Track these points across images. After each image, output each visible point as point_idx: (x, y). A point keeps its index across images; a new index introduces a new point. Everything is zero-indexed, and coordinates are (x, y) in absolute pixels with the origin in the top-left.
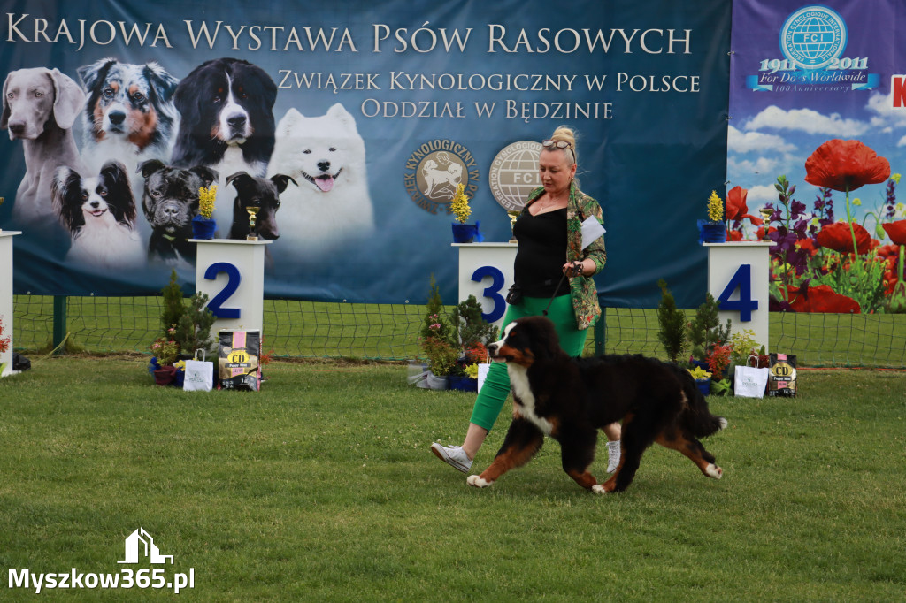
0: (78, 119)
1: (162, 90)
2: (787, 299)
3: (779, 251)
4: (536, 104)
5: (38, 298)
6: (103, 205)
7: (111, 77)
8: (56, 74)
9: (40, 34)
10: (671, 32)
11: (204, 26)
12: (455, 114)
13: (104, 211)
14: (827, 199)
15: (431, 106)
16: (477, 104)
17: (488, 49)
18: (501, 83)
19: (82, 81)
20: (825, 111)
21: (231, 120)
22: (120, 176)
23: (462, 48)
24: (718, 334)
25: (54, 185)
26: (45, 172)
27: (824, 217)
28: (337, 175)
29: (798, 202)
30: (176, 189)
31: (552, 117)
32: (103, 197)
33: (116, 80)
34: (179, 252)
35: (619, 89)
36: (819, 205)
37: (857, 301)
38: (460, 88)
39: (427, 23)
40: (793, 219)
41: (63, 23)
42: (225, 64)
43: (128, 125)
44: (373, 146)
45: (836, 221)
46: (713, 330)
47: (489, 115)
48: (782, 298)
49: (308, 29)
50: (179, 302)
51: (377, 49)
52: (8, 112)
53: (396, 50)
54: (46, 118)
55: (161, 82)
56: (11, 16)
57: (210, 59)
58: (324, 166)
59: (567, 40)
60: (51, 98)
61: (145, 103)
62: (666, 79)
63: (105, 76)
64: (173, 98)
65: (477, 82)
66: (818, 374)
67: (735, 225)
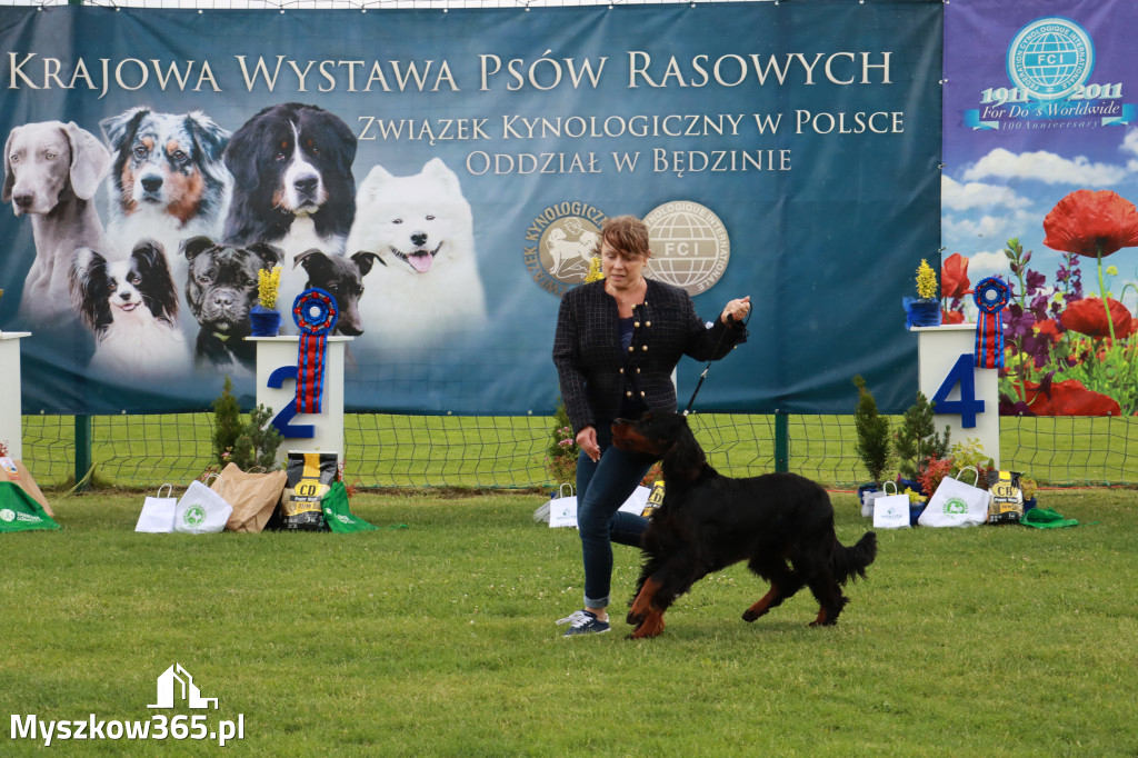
0: (103, 185)
1: (209, 146)
2: (1024, 399)
3: (1012, 337)
4: (691, 153)
5: (55, 418)
6: (136, 296)
7: (144, 132)
8: (73, 129)
9: (51, 79)
10: (865, 55)
11: (261, 62)
12: (587, 168)
13: (137, 305)
14: (1074, 268)
15: (557, 158)
16: (615, 154)
17: (629, 83)
18: (645, 128)
19: (106, 137)
20: (1068, 154)
21: (298, 183)
22: (157, 259)
23: (595, 83)
24: (934, 444)
25: (73, 272)
26: (60, 256)
27: (1070, 292)
28: (437, 250)
29: (1036, 273)
30: (229, 274)
31: (714, 169)
32: (135, 286)
33: (150, 135)
34: (235, 354)
35: (799, 131)
36: (1062, 275)
37: (1116, 399)
38: (593, 134)
39: (549, 51)
40: (1030, 294)
41: (81, 63)
42: (290, 111)
43: (166, 192)
44: (482, 211)
45: (1086, 296)
46: (926, 440)
47: (632, 168)
48: (1017, 397)
49: (395, 64)
50: (235, 419)
51: (484, 87)
52: (11, 180)
53: (509, 88)
54: (60, 186)
55: (208, 137)
56: (13, 56)
57: (269, 105)
58: (419, 239)
59: (730, 70)
60: (66, 159)
61: (188, 163)
62: (860, 117)
63: (135, 130)
64: (223, 156)
65: (615, 127)
66: (1066, 495)
67: (954, 305)
